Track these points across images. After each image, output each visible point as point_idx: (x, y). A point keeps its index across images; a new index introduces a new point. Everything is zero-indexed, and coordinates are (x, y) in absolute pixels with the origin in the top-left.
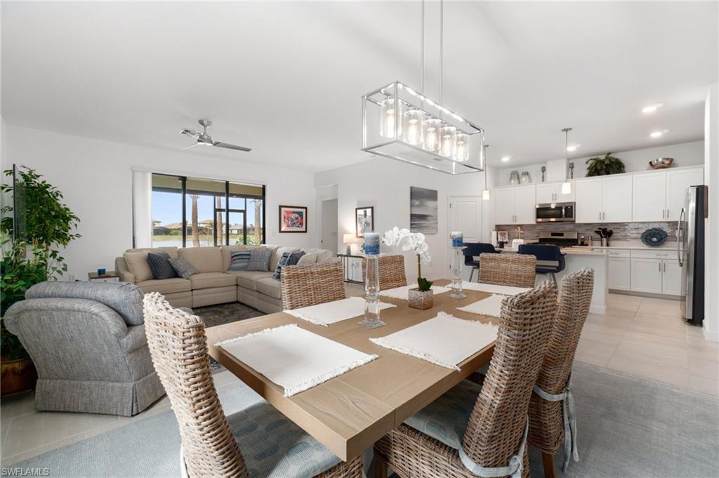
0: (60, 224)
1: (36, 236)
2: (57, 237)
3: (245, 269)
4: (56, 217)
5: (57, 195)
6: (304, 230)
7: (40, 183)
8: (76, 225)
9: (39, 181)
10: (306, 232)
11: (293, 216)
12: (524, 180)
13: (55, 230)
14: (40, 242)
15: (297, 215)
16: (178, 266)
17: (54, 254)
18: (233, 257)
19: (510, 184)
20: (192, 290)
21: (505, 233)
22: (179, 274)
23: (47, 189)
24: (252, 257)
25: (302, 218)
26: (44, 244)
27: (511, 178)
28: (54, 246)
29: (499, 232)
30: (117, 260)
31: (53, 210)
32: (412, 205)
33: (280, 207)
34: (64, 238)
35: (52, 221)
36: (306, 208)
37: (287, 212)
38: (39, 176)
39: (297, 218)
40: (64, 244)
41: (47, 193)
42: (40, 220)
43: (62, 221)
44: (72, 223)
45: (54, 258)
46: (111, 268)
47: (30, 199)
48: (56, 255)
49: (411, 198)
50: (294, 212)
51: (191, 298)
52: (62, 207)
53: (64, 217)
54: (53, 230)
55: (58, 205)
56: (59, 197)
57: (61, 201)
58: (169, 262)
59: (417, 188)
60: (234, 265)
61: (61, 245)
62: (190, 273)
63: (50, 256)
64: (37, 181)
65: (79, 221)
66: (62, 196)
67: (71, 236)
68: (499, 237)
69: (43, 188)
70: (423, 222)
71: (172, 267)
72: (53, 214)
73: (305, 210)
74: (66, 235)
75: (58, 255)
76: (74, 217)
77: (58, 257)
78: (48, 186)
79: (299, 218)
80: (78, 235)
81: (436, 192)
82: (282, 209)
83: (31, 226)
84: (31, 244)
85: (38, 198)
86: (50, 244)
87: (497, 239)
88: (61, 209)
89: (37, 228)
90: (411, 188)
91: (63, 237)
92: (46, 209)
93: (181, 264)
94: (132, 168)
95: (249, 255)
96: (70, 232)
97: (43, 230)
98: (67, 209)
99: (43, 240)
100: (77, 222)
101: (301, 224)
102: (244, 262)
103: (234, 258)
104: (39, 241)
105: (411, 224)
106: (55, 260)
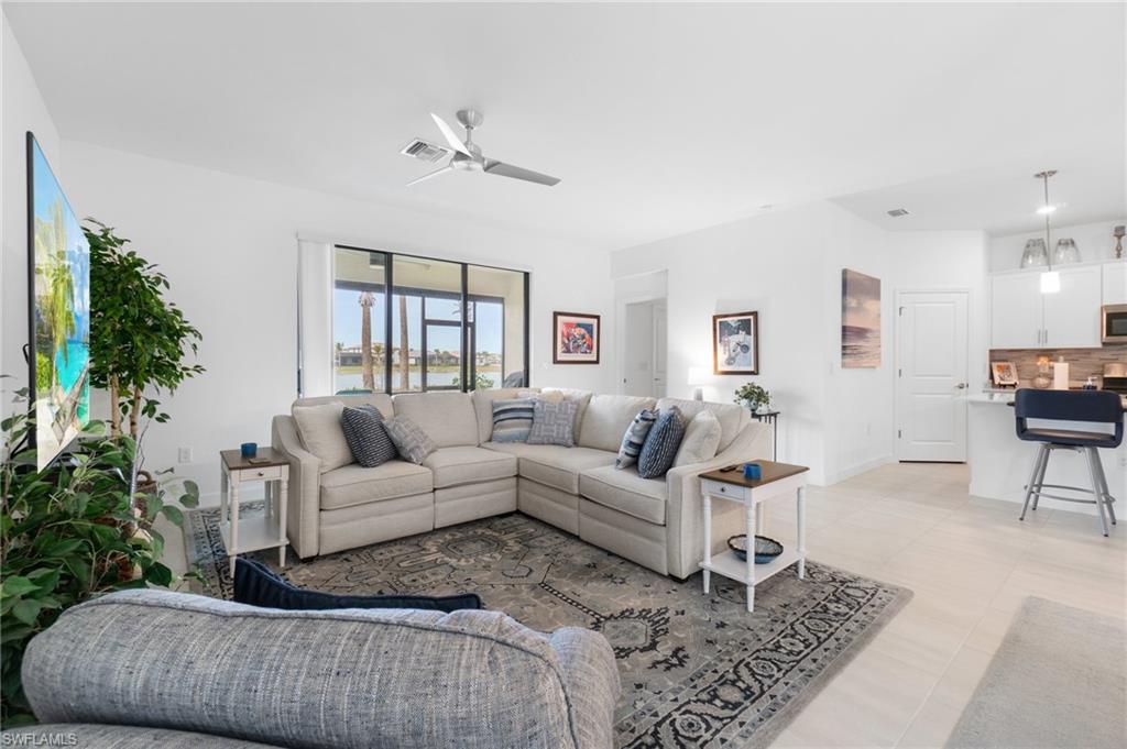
0: (163, 345)
1: (116, 370)
2: (157, 372)
3: (525, 439)
4: (155, 329)
5: (158, 280)
6: (595, 359)
7: (124, 254)
8: (195, 346)
9: (123, 250)
10: (597, 362)
11: (577, 332)
12: (1061, 256)
13: (153, 357)
14: (123, 383)
15: (583, 331)
16: (402, 435)
17: (151, 408)
18: (495, 414)
19: (1022, 267)
20: (435, 490)
21: (1008, 368)
22: (403, 454)
23: (139, 269)
24: (537, 414)
25: (591, 337)
26: (131, 387)
27: (1026, 255)
28: (151, 390)
29: (995, 365)
30: (276, 422)
31: (150, 315)
32: (844, 308)
33: (556, 314)
34: (172, 374)
35: (148, 337)
36: (598, 317)
37: (569, 325)
38: (121, 242)
39: (583, 337)
40: (170, 387)
41: (138, 275)
42: (123, 336)
43: (166, 337)
44: (186, 342)
45: (150, 416)
46: (264, 441)
47: (101, 290)
48: (154, 410)
49: (844, 293)
50: (579, 325)
51: (431, 508)
52: (168, 308)
53: (169, 329)
54: (148, 358)
55: (161, 304)
56: (161, 287)
57: (166, 296)
58: (382, 427)
59: (855, 273)
60: (501, 432)
61: (165, 389)
62: (425, 452)
63: (143, 413)
64: (117, 250)
65: (201, 338)
66: (167, 285)
67: (185, 369)
68: (996, 374)
69: (130, 266)
70: (860, 343)
71: (390, 440)
72: (150, 323)
73: (595, 320)
74: (174, 367)
75: (159, 410)
76: (189, 330)
77: (157, 414)
78: (140, 263)
79: (587, 336)
80: (198, 369)
81: (879, 281)
82: (559, 318)
83: (105, 347)
84: (105, 386)
85: (120, 286)
86: (142, 387)
87: (992, 377)
88: (165, 314)
89: (116, 352)
90: (845, 272)
91: (167, 371)
92: (135, 312)
93: (407, 431)
94: (297, 235)
95: (532, 410)
96: (183, 362)
97: (130, 356)
98: (177, 313)
99: (129, 377)
100: (196, 341)
101: (590, 347)
102: (522, 425)
103: (502, 417)
104: (121, 379)
105: (844, 348)
106: (153, 419)
